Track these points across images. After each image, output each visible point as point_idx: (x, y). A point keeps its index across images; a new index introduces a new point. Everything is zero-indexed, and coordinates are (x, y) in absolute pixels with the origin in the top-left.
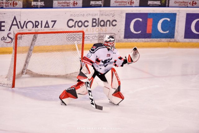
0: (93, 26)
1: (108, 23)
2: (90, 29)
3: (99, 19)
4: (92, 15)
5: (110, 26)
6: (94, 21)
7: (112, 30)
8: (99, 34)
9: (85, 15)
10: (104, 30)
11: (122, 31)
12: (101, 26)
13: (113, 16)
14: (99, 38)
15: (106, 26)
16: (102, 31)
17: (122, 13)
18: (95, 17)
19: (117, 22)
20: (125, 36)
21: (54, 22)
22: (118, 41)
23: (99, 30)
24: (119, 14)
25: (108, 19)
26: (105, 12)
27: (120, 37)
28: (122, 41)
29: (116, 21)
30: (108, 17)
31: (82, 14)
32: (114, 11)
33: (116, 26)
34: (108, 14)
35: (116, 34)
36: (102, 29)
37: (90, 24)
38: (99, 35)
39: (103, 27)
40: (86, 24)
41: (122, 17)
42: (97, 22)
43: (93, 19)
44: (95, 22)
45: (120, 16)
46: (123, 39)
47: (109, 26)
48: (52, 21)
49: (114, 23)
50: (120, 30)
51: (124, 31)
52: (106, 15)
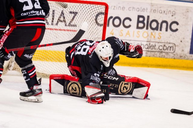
0: (138, 27)
1: (164, 25)
2: (134, 32)
3: (148, 17)
4: (138, 10)
5: (167, 30)
6: (141, 19)
7: (169, 38)
8: (147, 41)
9: (127, 8)
10: (157, 36)
11: (188, 42)
12: (153, 29)
13: (172, 14)
14: (148, 48)
15: (161, 30)
16: (152, 37)
17: (188, 12)
18: (141, 14)
19: (178, 26)
20: (191, 49)
21: (73, 15)
22: (179, 56)
23: (148, 36)
24: (183, 13)
25: (165, 19)
26: (160, 8)
27: (183, 51)
28: (186, 57)
29: (177, 24)
30: (164, 15)
31: (122, 7)
32: (175, 6)
33: (177, 32)
34: (164, 12)
35: (176, 44)
36: (153, 34)
37: (134, 23)
38: (148, 43)
39: (155, 31)
40: (127, 23)
41: (187, 18)
42: (146, 22)
43: (139, 17)
44: (143, 22)
45: (185, 17)
46: (189, 55)
47: (165, 30)
48: (71, 12)
49: (174, 27)
50: (184, 38)
51: (190, 41)
52: (162, 13)
